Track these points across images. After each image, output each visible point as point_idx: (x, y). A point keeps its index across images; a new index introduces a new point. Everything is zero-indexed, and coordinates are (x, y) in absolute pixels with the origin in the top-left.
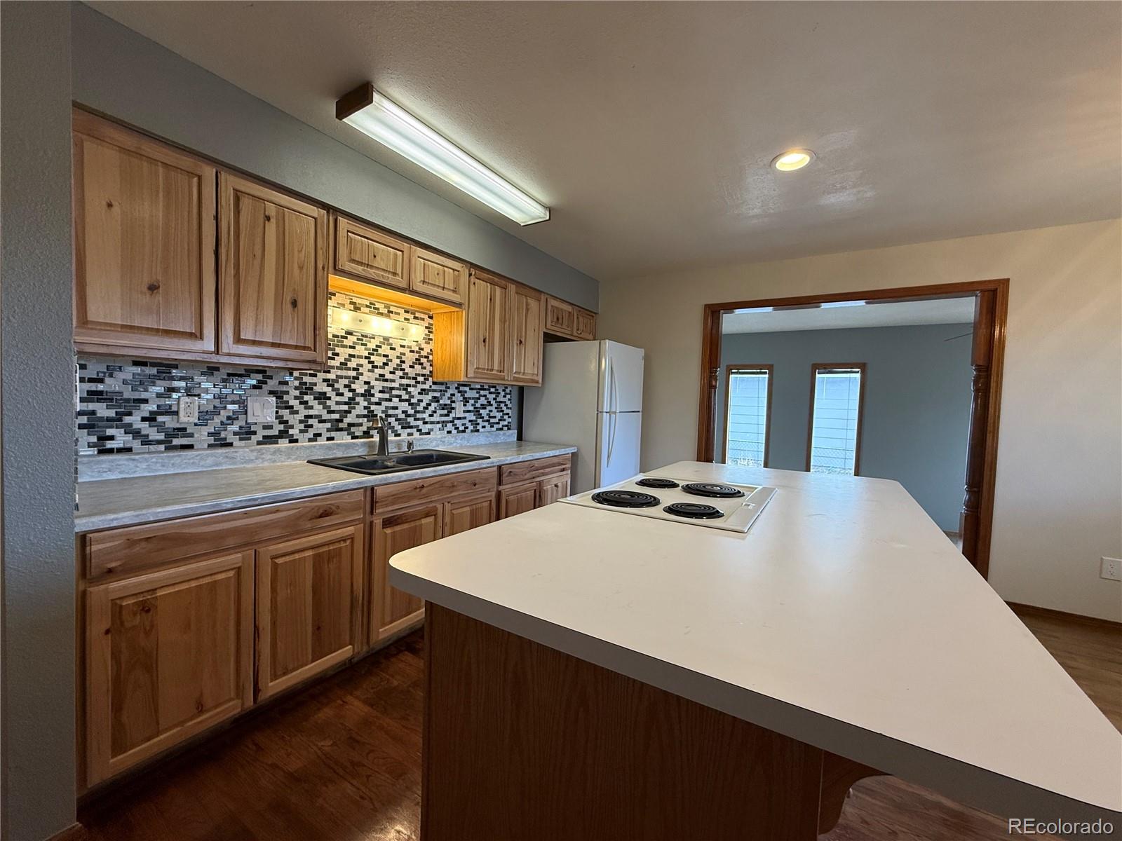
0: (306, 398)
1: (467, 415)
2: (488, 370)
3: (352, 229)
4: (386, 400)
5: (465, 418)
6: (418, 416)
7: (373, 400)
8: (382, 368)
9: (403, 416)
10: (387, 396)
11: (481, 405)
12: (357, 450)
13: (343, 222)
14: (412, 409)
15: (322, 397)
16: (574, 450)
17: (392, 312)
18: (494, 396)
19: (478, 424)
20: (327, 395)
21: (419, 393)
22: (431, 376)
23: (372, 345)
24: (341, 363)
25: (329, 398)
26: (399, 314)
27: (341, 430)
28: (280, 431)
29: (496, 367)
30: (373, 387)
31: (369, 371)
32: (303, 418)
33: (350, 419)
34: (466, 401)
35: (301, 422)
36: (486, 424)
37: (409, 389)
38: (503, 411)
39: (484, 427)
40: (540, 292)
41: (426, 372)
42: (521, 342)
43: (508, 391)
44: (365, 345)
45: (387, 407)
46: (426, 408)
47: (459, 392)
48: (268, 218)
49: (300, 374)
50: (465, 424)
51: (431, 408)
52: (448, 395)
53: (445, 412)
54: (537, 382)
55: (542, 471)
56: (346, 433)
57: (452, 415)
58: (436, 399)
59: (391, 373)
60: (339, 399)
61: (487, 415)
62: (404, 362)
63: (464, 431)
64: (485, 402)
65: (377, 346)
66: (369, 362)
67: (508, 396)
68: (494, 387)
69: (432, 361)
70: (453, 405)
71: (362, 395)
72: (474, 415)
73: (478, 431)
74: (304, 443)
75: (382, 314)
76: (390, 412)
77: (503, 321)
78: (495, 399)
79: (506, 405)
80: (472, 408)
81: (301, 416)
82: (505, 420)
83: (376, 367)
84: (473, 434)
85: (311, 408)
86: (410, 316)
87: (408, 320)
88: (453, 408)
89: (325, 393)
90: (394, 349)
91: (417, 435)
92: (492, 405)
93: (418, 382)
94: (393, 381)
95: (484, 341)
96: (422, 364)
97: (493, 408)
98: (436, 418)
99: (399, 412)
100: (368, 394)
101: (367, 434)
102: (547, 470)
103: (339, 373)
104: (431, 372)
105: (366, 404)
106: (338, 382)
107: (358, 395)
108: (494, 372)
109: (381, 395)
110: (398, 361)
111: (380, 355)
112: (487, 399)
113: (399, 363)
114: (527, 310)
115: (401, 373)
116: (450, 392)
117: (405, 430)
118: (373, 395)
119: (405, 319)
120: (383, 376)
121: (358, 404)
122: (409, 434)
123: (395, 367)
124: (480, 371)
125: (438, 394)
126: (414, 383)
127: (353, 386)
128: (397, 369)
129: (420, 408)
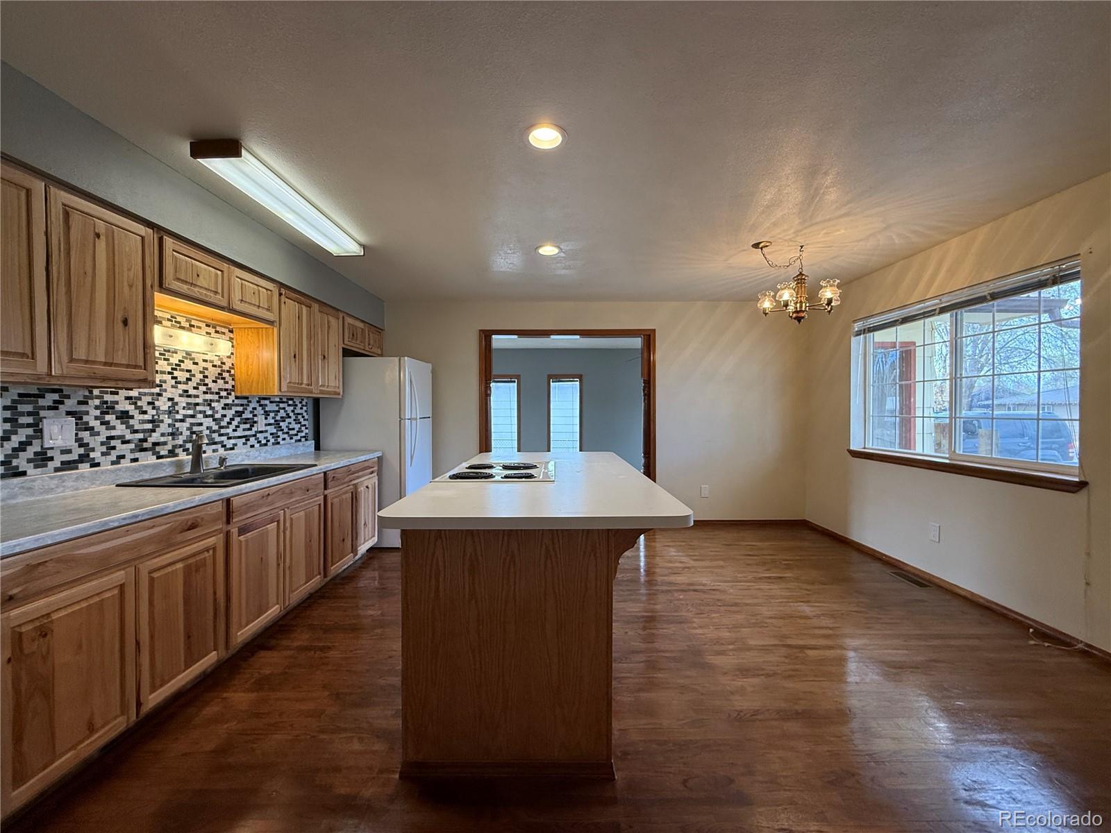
1: (268, 428)
2: (298, 384)
3: (177, 248)
4: (193, 416)
5: (266, 431)
6: (223, 431)
7: (177, 417)
8: (186, 383)
9: (207, 432)
10: (190, 412)
11: (281, 417)
12: (164, 470)
13: (168, 241)
14: (216, 424)
15: (124, 416)
16: (379, 454)
17: (193, 326)
18: (292, 408)
19: (279, 437)
20: (130, 414)
21: (223, 408)
22: (234, 391)
23: (174, 360)
25: (132, 417)
26: (200, 328)
27: (145, 450)
28: (80, 455)
29: (305, 381)
30: (177, 404)
31: (173, 387)
32: (105, 440)
33: (155, 437)
34: (267, 414)
35: (102, 444)
36: (286, 436)
37: (213, 404)
38: (300, 423)
39: (284, 439)
40: (338, 310)
41: (229, 386)
42: (324, 357)
43: (304, 403)
44: (168, 360)
45: (192, 424)
46: (229, 423)
47: (260, 406)
48: (98, 236)
49: (101, 392)
50: (267, 437)
51: (235, 423)
52: (250, 409)
53: (248, 426)
54: (339, 394)
55: (356, 475)
56: (151, 453)
57: (254, 429)
58: (239, 414)
60: (142, 417)
61: (287, 427)
62: (207, 377)
63: (266, 445)
64: (284, 415)
65: (180, 361)
66: (173, 378)
67: (305, 408)
68: (292, 399)
69: (233, 375)
70: (256, 419)
71: (166, 412)
72: (275, 428)
73: (278, 443)
74: (106, 465)
75: (183, 328)
76: (195, 429)
77: (309, 338)
78: (293, 411)
79: (303, 417)
80: (272, 421)
81: (102, 438)
82: (302, 431)
83: (180, 383)
84: (275, 446)
85: (114, 428)
86: (211, 330)
87: (209, 334)
88: (256, 422)
89: (128, 412)
90: (196, 364)
91: (222, 451)
92: (290, 417)
93: (221, 397)
94: (197, 396)
95: (295, 357)
96: (224, 379)
97: (291, 420)
98: (239, 433)
99: (203, 428)
100: (172, 411)
101: (172, 453)
102: (361, 473)
104: (233, 386)
105: (170, 421)
106: (141, 400)
107: (161, 412)
108: (303, 386)
109: (185, 412)
110: (201, 376)
111: (182, 370)
112: (286, 411)
113: (202, 378)
114: (329, 327)
115: (203, 388)
116: (252, 406)
117: (210, 446)
118: (177, 412)
119: (207, 333)
120: (186, 391)
121: (162, 421)
122: (214, 451)
123: (199, 382)
124: (292, 385)
125: (240, 409)
126: (217, 398)
127: (157, 403)
128: (200, 385)
129: (223, 423)
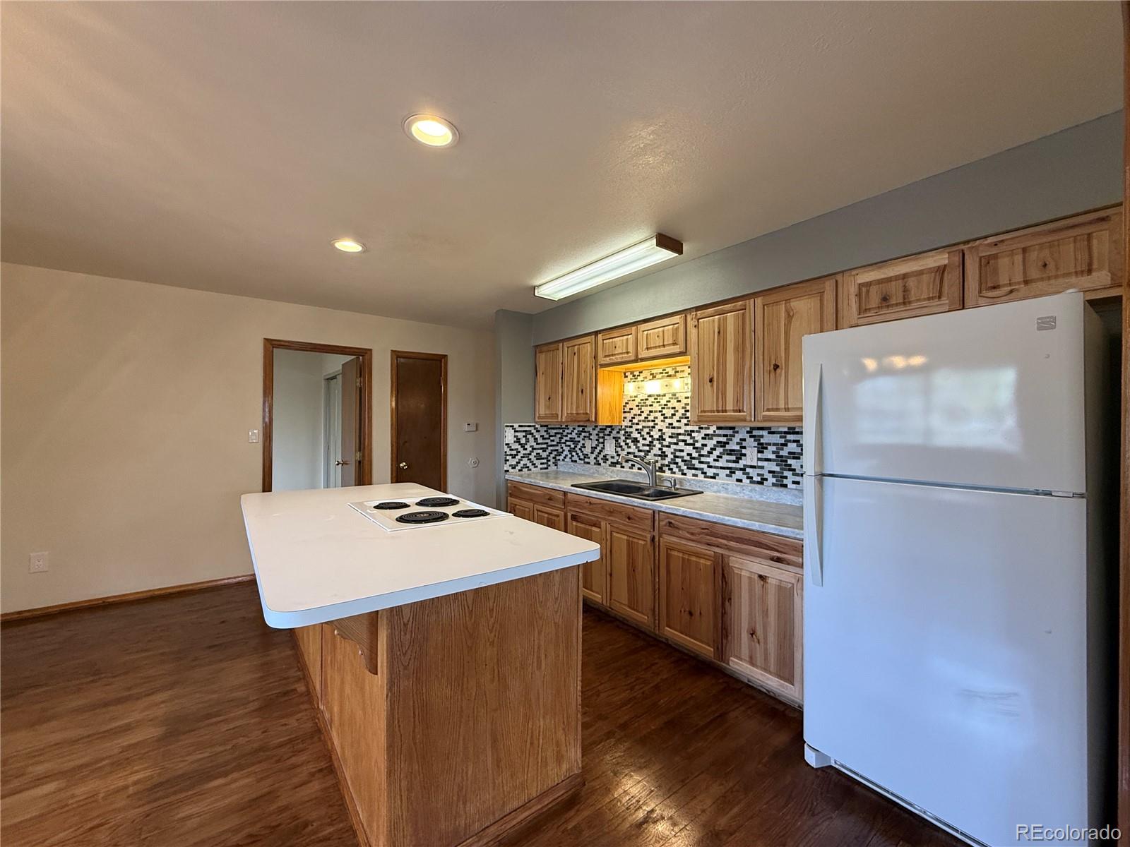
0: (628, 441)
1: (765, 464)
5: (762, 467)
6: (703, 459)
7: (665, 443)
8: (671, 418)
9: (688, 458)
10: (674, 440)
11: (791, 453)
14: (696, 452)
15: (635, 441)
19: (785, 477)
21: (703, 438)
23: (663, 402)
24: (646, 418)
28: (617, 460)
29: (730, 406)
30: (664, 434)
31: (662, 421)
34: (762, 448)
36: (800, 479)
37: (693, 434)
39: (795, 483)
44: (659, 402)
45: (675, 450)
46: (710, 453)
47: (751, 437)
50: (762, 474)
51: (716, 453)
52: (737, 439)
53: (733, 458)
58: (724, 444)
59: (678, 421)
60: (644, 442)
63: (761, 483)
64: (797, 450)
65: (667, 402)
66: (662, 415)
70: (744, 451)
71: (658, 440)
72: (777, 465)
74: (627, 469)
76: (678, 454)
80: (773, 457)
81: (625, 452)
83: (666, 418)
84: (774, 488)
85: (630, 447)
88: (745, 455)
89: (637, 438)
90: (680, 401)
91: (701, 477)
93: (702, 428)
94: (680, 428)
95: (711, 381)
98: (721, 463)
99: (684, 454)
100: (661, 439)
101: (660, 469)
103: (644, 424)
105: (660, 446)
107: (654, 439)
109: (670, 440)
110: (683, 411)
111: (669, 408)
112: (800, 445)
115: (685, 421)
116: (739, 436)
117: (690, 471)
118: (664, 440)
120: (672, 424)
121: (655, 446)
122: (694, 475)
125: (724, 439)
126: (698, 429)
127: (652, 433)
128: (682, 418)
129: (702, 452)
